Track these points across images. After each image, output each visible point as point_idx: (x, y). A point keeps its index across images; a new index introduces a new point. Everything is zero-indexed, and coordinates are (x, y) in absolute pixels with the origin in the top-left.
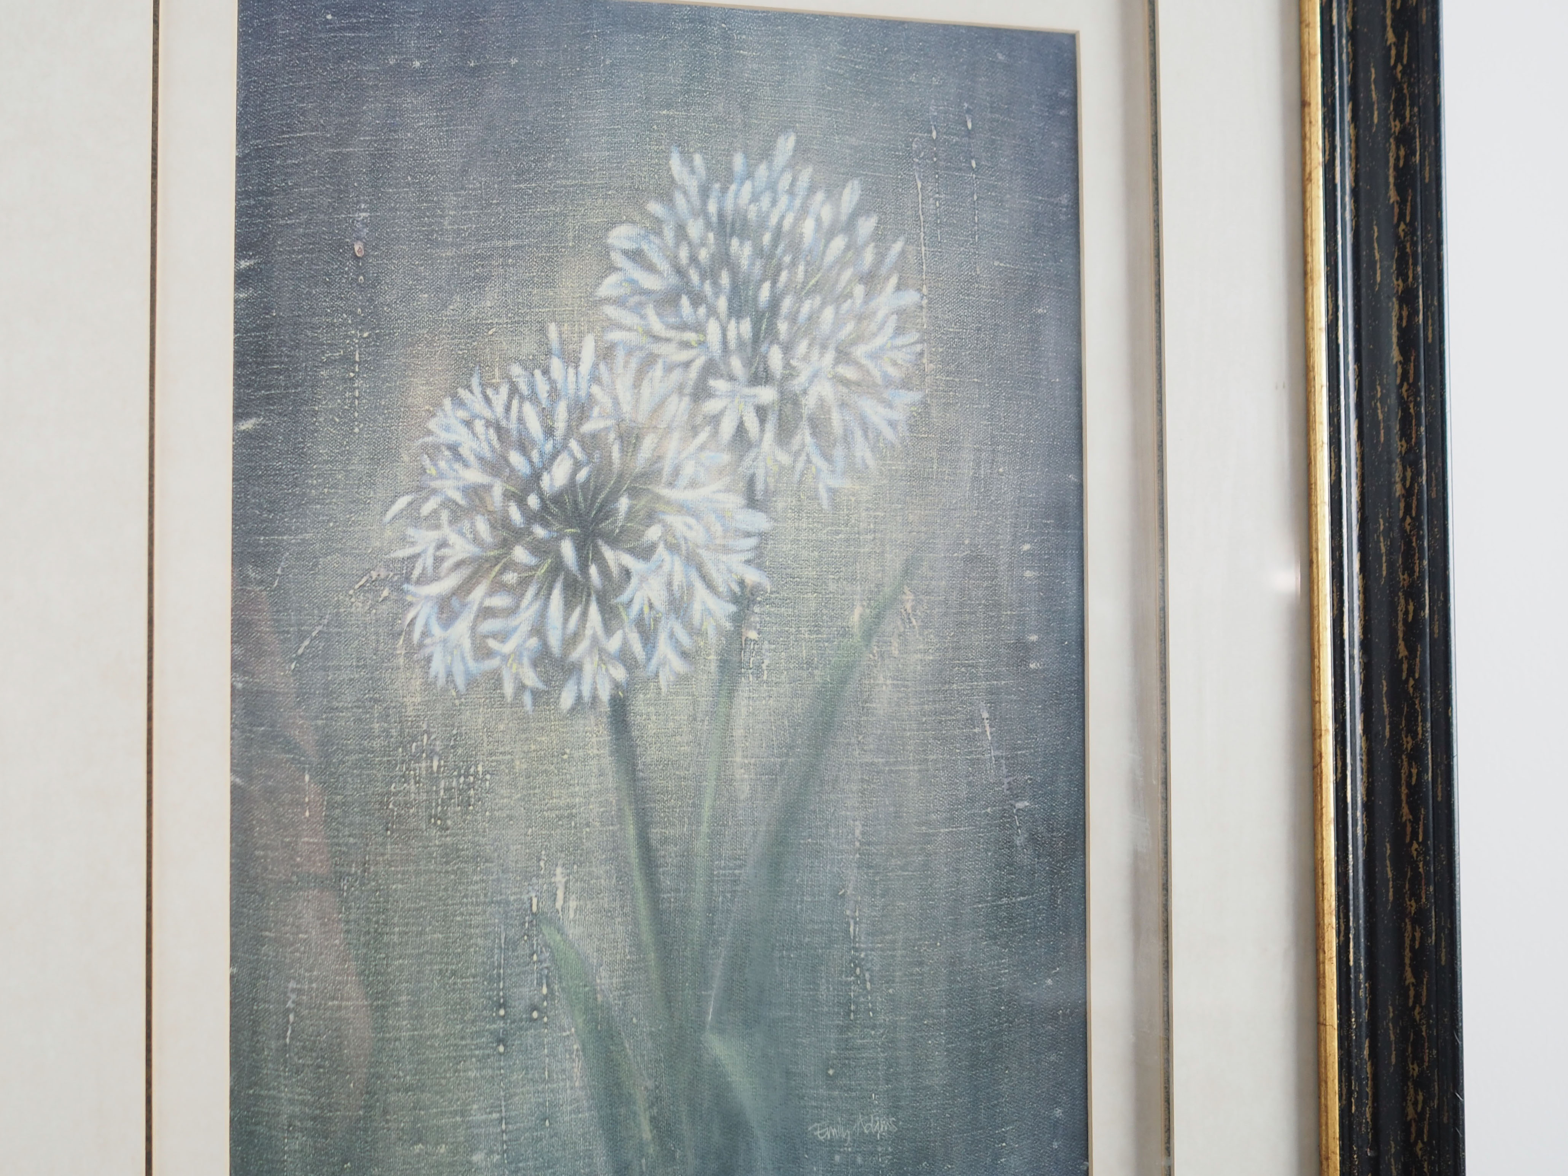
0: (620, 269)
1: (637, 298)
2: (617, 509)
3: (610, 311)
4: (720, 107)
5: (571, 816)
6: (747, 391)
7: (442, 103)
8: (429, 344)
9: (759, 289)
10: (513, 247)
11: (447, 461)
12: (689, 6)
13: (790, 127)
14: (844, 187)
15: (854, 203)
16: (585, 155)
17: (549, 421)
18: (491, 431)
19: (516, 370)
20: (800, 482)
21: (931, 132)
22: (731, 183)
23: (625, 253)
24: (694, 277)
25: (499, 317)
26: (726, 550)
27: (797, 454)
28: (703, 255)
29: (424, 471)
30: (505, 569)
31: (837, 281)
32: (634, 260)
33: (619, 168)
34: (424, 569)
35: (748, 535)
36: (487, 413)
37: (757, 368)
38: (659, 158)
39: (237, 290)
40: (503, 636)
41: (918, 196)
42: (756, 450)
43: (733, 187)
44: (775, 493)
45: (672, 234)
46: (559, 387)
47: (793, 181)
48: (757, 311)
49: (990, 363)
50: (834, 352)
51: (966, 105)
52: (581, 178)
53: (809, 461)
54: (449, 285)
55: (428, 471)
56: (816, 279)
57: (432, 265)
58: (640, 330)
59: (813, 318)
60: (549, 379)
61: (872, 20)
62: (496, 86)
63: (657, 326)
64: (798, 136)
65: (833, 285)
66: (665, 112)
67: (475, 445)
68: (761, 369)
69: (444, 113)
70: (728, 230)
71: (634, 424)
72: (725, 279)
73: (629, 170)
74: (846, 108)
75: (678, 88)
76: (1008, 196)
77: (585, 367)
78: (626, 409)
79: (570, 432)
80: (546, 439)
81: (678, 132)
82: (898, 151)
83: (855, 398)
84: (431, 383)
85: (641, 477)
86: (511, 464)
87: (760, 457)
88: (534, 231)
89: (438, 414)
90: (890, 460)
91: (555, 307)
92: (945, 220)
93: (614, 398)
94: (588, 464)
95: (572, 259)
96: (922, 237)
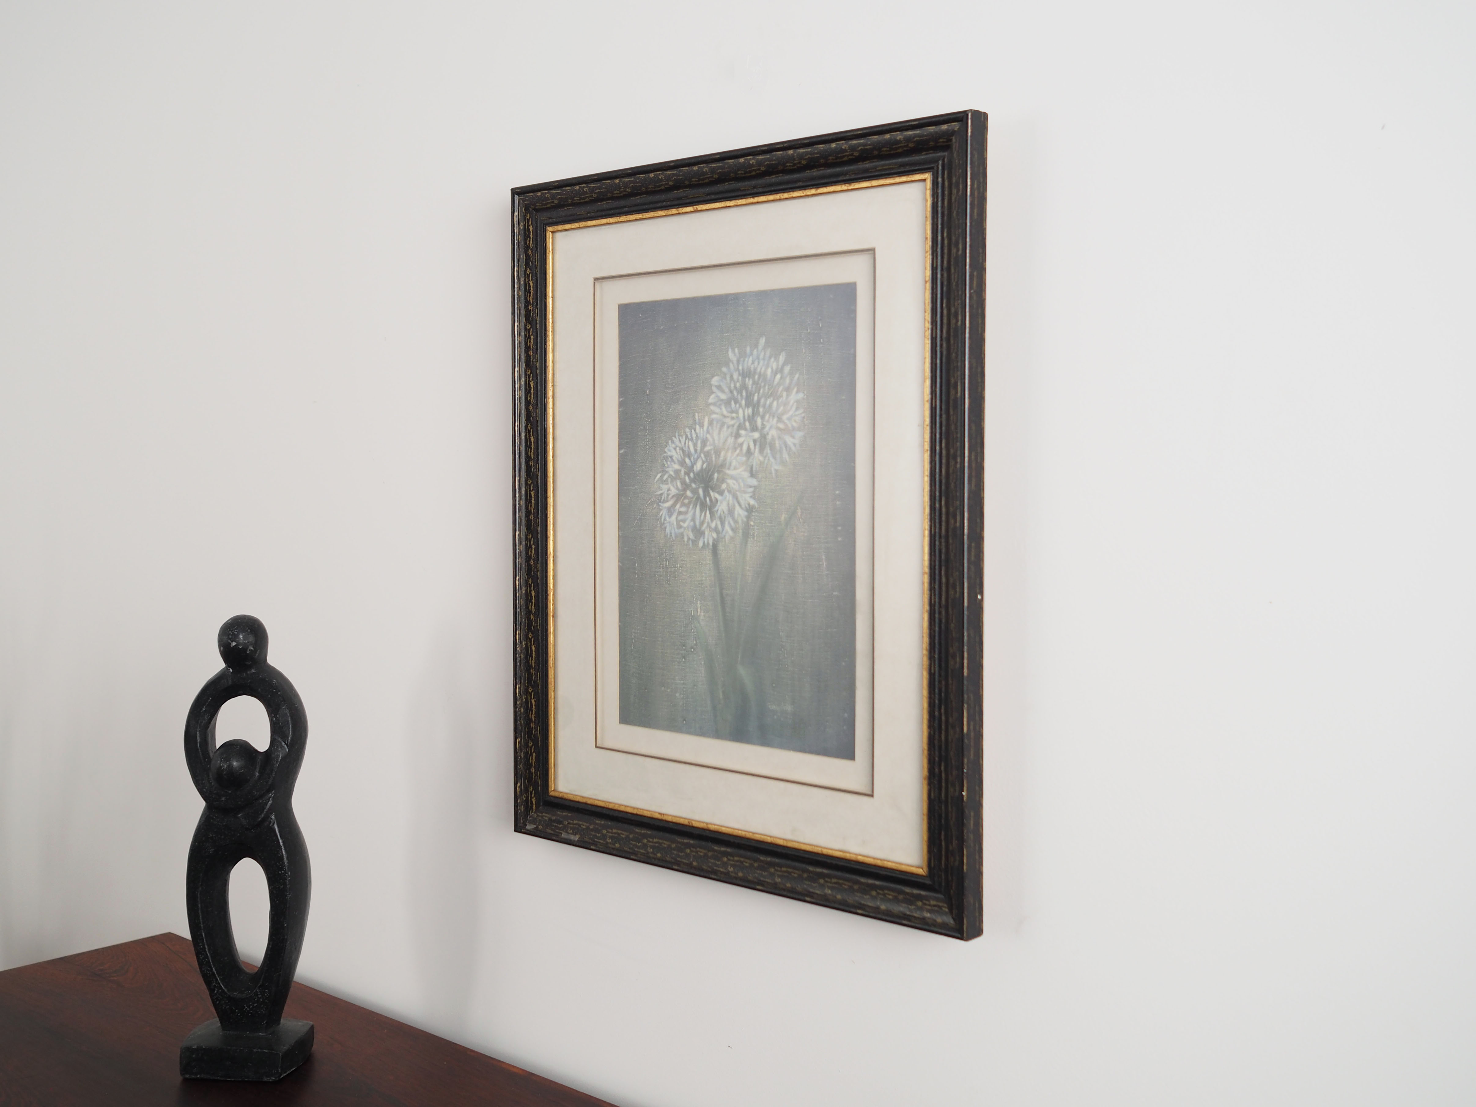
0: (715, 392)
1: (719, 402)
2: (714, 478)
3: (712, 407)
4: (743, 330)
5: (702, 584)
6: (751, 434)
7: (668, 340)
8: (666, 422)
9: (754, 396)
10: (686, 387)
12: (733, 294)
13: (763, 335)
14: (780, 355)
15: (783, 361)
16: (705, 353)
17: (696, 447)
18: (681, 451)
20: (766, 467)
21: (808, 330)
22: (746, 357)
23: (716, 386)
24: (735, 394)
25: (683, 412)
26: (745, 492)
27: (765, 457)
28: (738, 385)
29: (664, 465)
30: (685, 498)
31: (778, 391)
32: (718, 389)
33: (714, 356)
34: (664, 498)
35: (751, 487)
36: (680, 445)
37: (753, 425)
38: (726, 351)
39: (619, 408)
40: (684, 521)
41: (803, 356)
42: (753, 456)
43: (747, 359)
44: (759, 471)
45: (729, 379)
46: (698, 435)
47: (764, 355)
48: (753, 405)
49: (826, 420)
50: (777, 418)
51: (819, 318)
52: (704, 361)
53: (769, 460)
54: (670, 402)
56: (771, 391)
57: (666, 395)
58: (720, 414)
59: (771, 405)
60: (696, 432)
61: (788, 289)
63: (725, 412)
64: (766, 338)
65: (777, 393)
66: (727, 334)
67: (677, 456)
68: (755, 426)
69: (669, 343)
70: (745, 375)
71: (719, 448)
72: (744, 394)
73: (717, 356)
74: (781, 324)
75: (731, 325)
77: (705, 428)
78: (716, 442)
79: (702, 450)
80: (695, 453)
81: (731, 341)
82: (797, 339)
83: (783, 435)
84: (666, 436)
85: (720, 466)
86: (686, 462)
87: (754, 458)
88: (692, 381)
89: (668, 446)
90: (794, 459)
91: (697, 407)
92: (812, 364)
93: (713, 439)
94: (706, 462)
95: (702, 390)
96: (805, 372)
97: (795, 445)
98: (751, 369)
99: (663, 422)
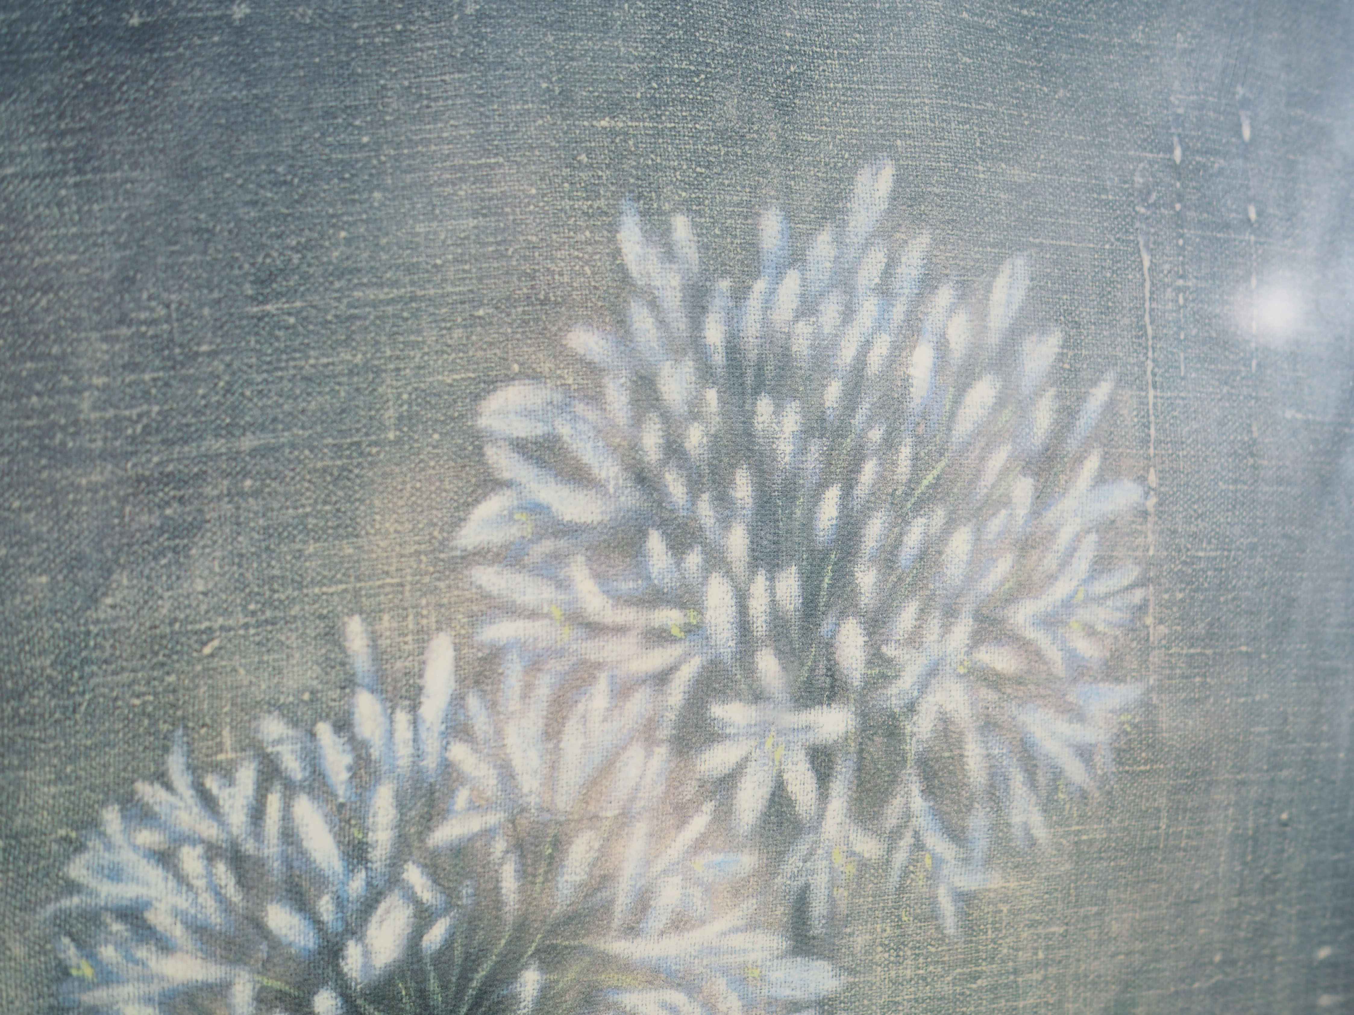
0: (508, 484)
1: (548, 545)
2: (515, 997)
3: (488, 578)
4: (731, 109)
6: (792, 719)
7: (61, 117)
8: (60, 689)
9: (816, 504)
10: (253, 453)
11: (117, 946)
13: (883, 148)
14: (995, 273)
15: (1015, 307)
16: (420, 228)
17: (355, 831)
18: (221, 869)
19: (273, 729)
20: (901, 889)
21: (1170, 149)
22: (756, 276)
23: (520, 446)
24: (676, 488)
25: (227, 613)
27: (894, 836)
28: (695, 439)
29: (64, 972)
31: (978, 474)
32: (541, 463)
33: (502, 256)
35: (799, 1008)
36: (209, 830)
37: (812, 670)
38: (593, 228)
41: (1142, 285)
42: (811, 837)
43: (760, 286)
44: (847, 920)
45: (625, 399)
46: (375, 753)
47: (888, 265)
48: (812, 551)
50: (971, 622)
51: (1241, 90)
52: (413, 283)
53: (919, 846)
54: (101, 551)
55: (74, 972)
56: (935, 473)
57: (55, 505)
58: (557, 613)
59: (930, 555)
60: (352, 739)
62: (197, 72)
63: (594, 600)
64: (899, 168)
65: (971, 482)
66: (603, 123)
67: (183, 902)
68: (822, 665)
69: (68, 142)
70: (749, 380)
71: (547, 816)
72: (743, 488)
73: (525, 258)
74: (1001, 103)
75: (635, 66)
77: (434, 706)
78: (530, 785)
79: (403, 848)
80: (350, 871)
81: (637, 168)
82: (1105, 190)
83: (1012, 708)
84: (68, 777)
85: (565, 923)
86: (270, 932)
87: (820, 851)
88: (303, 411)
89: (90, 844)
90: (1078, 824)
91: (358, 579)
92: (1194, 332)
93: (502, 766)
94: (446, 911)
95: (397, 470)
96: (1149, 369)
97: (1084, 753)
98: (794, 349)
99: (36, 685)
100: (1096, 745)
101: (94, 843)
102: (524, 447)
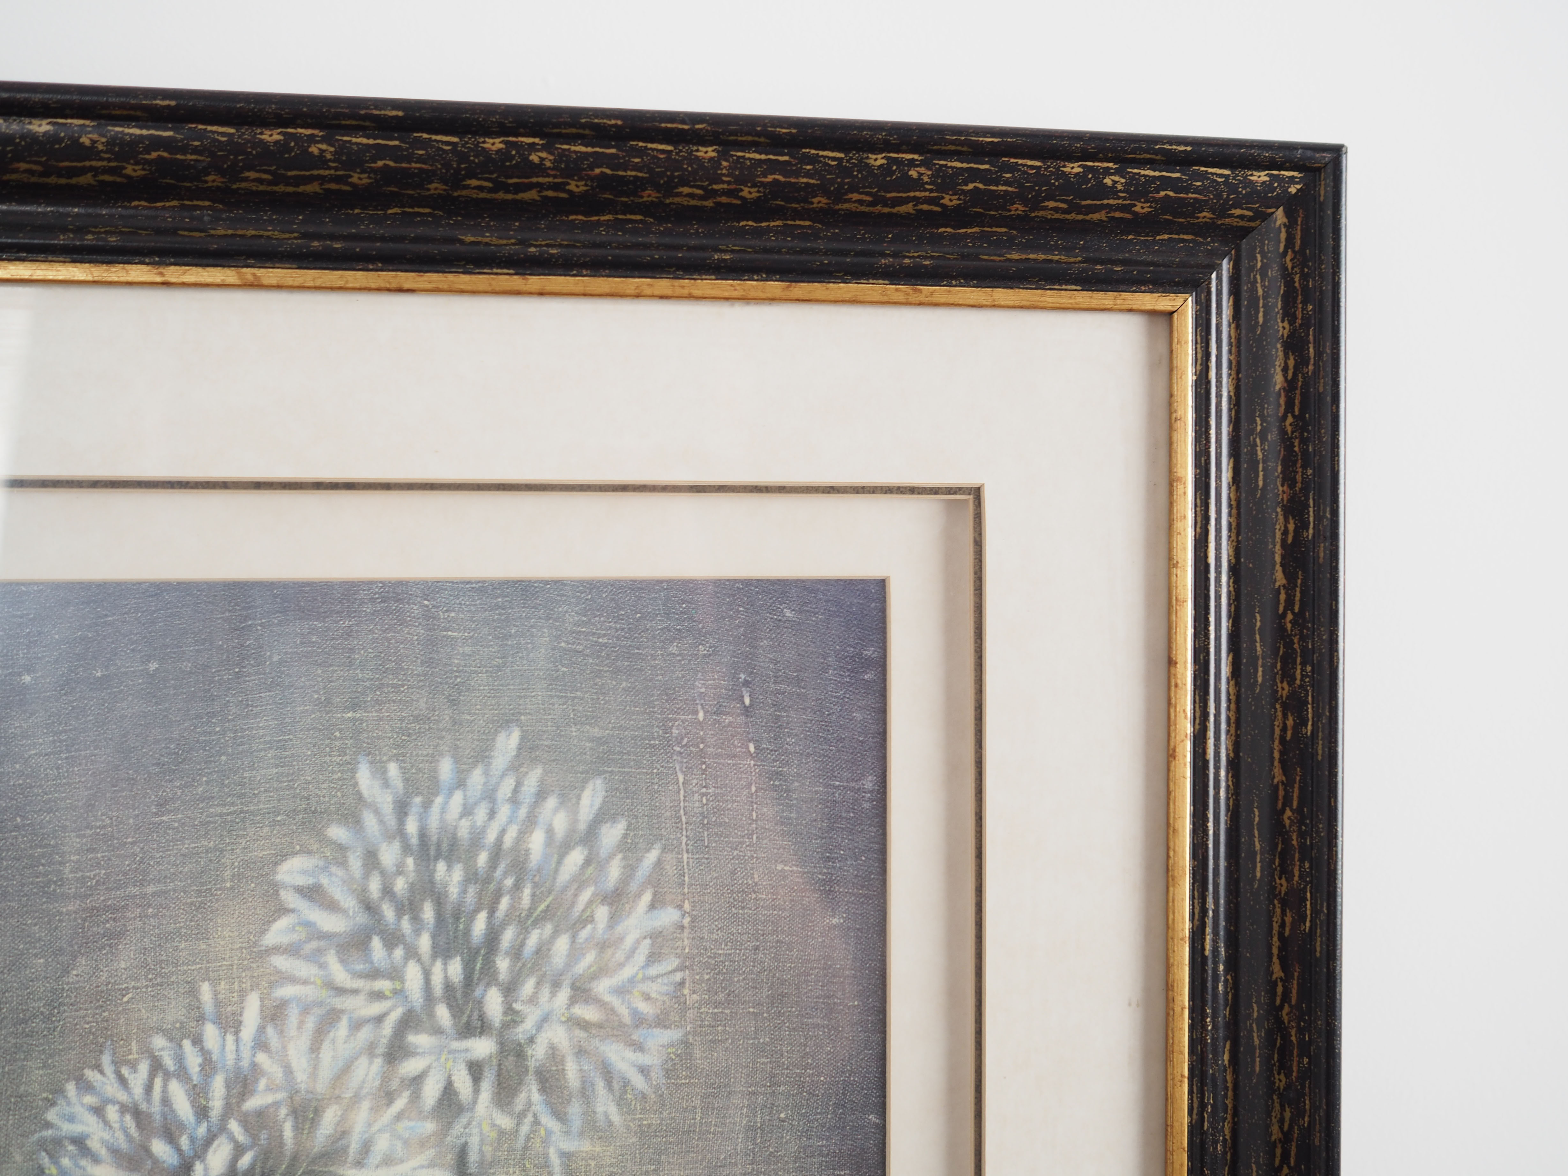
0: (293, 911)
1: (314, 944)
3: (280, 962)
4: (422, 704)
6: (456, 1045)
7: (60, 724)
8: (47, 1019)
9: (472, 922)
10: (154, 894)
11: (72, 1158)
12: (381, 582)
13: (512, 721)
14: (583, 789)
15: (596, 807)
16: (246, 774)
17: (202, 1100)
18: (128, 1118)
19: (159, 1042)
20: (525, 1148)
21: (696, 713)
22: (436, 795)
23: (300, 891)
24: (388, 912)
25: (137, 979)
27: (521, 1116)
28: (400, 885)
31: (573, 903)
32: (311, 899)
33: (291, 788)
36: (122, 1096)
37: (469, 1016)
38: (342, 772)
41: (679, 792)
42: (469, 1114)
43: (439, 800)
44: (491, 1165)
45: (359, 864)
46: (214, 1057)
47: (516, 786)
48: (469, 949)
49: (770, 988)
50: (569, 990)
51: (743, 676)
52: (242, 804)
53: (536, 1122)
54: (72, 946)
55: (47, 1171)
56: (546, 903)
57: (49, 922)
58: (319, 982)
59: (543, 951)
60: (202, 1049)
61: (619, 581)
62: (130, 699)
63: (340, 974)
64: (523, 732)
65: (568, 909)
66: (349, 715)
67: (107, 1136)
68: (476, 1014)
69: (63, 737)
70: (432, 853)
71: (311, 1096)
72: (428, 913)
73: (304, 789)
74: (586, 692)
75: (367, 684)
76: (796, 784)
77: (248, 1032)
78: (301, 1077)
79: (229, 1110)
80: (199, 1122)
81: (367, 738)
82: (654, 739)
83: (596, 1042)
84: (49, 1065)
85: (320, 1158)
86: (153, 1154)
87: (474, 1123)
88: (181, 872)
89: (59, 1102)
90: (640, 1113)
91: (208, 962)
92: (714, 819)
93: (286, 1067)
94: (251, 1147)
95: (231, 903)
96: (684, 842)
97: (644, 1071)
98: (459, 834)
99: (35, 1016)
100: (651, 1066)
101: (61, 1101)
102: (302, 890)
